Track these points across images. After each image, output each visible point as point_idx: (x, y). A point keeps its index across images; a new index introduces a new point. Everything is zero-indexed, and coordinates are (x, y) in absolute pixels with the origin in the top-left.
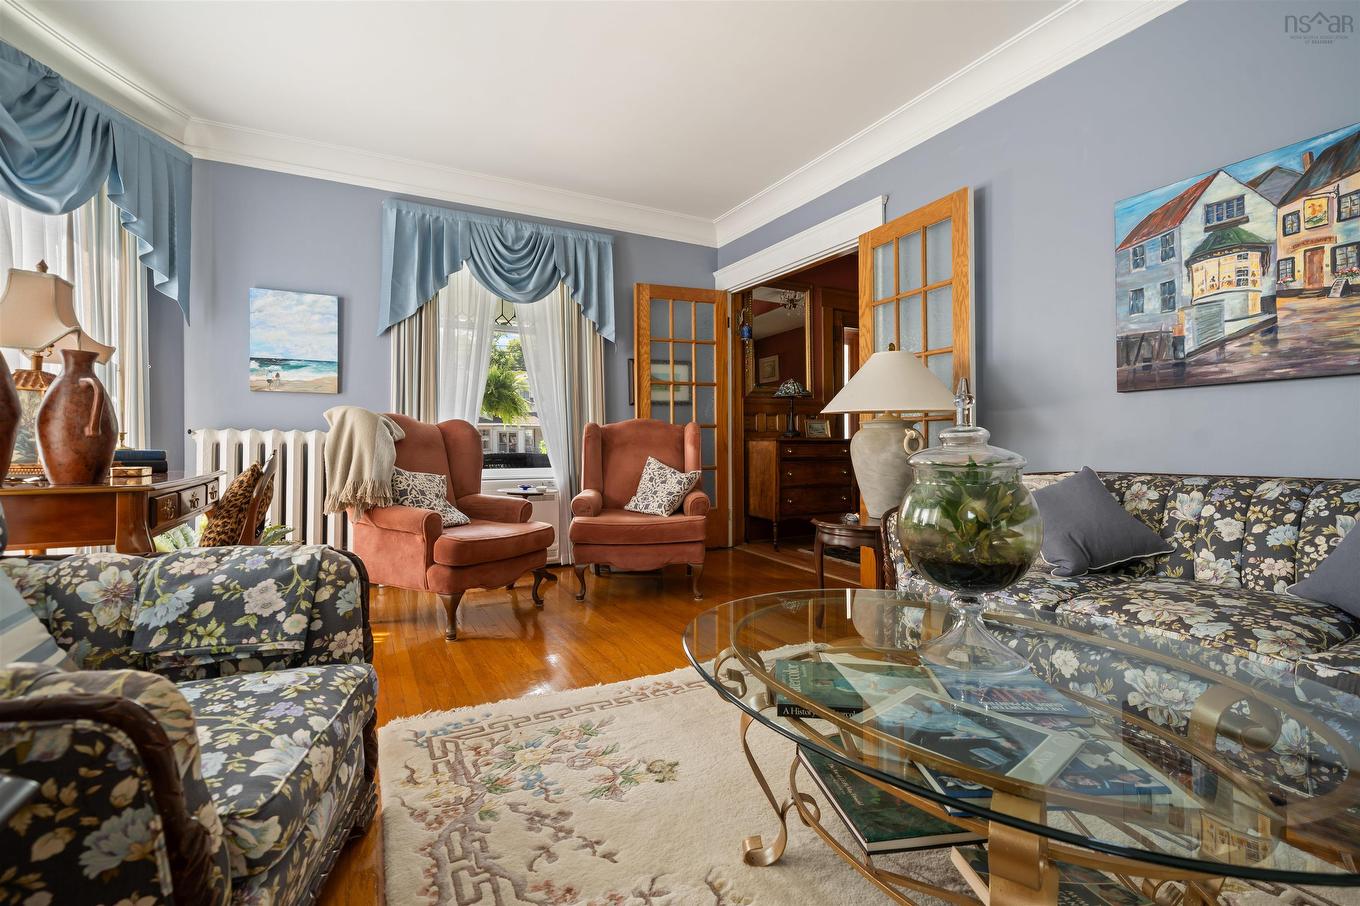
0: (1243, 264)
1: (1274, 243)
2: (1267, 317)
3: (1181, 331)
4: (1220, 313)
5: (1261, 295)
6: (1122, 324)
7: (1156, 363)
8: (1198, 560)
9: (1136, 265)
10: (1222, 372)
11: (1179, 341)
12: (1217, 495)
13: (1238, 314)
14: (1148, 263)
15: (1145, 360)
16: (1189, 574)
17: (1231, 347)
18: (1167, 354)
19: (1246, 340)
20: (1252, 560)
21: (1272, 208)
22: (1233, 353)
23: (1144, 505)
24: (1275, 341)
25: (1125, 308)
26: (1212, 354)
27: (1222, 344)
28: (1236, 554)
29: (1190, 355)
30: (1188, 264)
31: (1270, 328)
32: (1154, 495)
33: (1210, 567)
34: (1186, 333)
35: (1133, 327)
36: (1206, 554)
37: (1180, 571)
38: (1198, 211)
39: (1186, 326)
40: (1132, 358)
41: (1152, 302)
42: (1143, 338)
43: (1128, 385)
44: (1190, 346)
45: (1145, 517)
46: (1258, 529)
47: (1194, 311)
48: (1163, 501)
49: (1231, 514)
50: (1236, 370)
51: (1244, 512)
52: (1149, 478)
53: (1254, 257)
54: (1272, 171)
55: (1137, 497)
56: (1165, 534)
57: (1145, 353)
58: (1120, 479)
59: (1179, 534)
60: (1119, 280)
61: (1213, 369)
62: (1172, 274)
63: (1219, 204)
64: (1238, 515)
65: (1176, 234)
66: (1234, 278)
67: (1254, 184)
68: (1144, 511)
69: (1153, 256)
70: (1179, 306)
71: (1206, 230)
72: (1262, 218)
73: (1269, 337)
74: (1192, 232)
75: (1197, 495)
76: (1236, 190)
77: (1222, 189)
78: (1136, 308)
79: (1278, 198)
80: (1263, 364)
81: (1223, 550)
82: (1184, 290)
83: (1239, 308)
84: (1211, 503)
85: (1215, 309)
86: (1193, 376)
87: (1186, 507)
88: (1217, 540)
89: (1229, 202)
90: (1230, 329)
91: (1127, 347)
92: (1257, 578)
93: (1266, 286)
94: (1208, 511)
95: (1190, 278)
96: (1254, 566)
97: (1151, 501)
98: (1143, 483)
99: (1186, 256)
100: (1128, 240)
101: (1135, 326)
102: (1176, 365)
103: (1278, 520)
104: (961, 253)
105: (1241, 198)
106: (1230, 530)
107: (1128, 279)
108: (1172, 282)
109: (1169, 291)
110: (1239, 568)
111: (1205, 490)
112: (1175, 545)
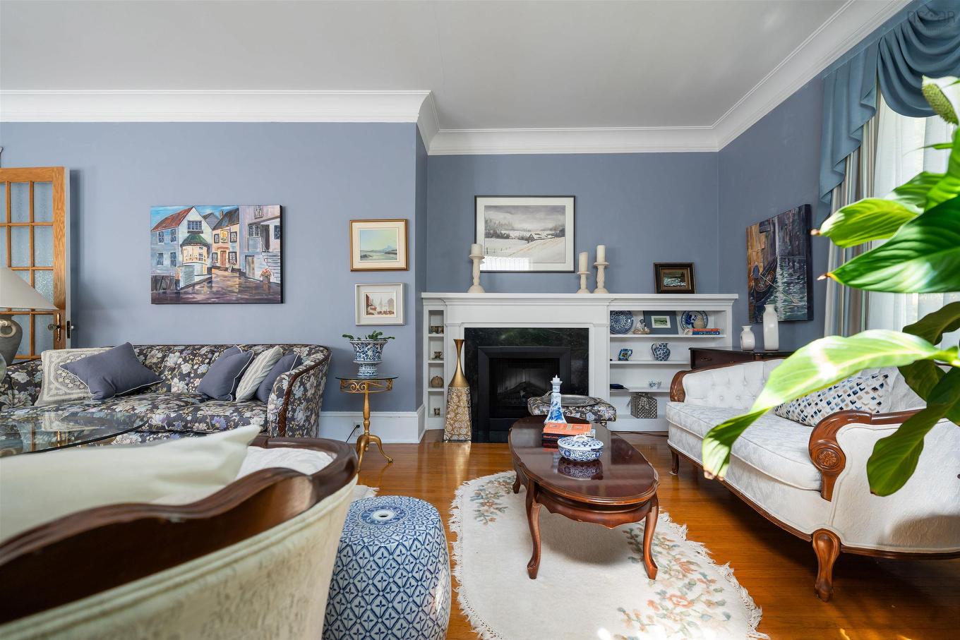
0: (201, 251)
1: (211, 245)
2: (209, 276)
3: (178, 277)
4: (193, 272)
5: (207, 266)
6: (154, 269)
7: (168, 291)
8: (173, 383)
9: (160, 241)
10: (194, 298)
11: (177, 282)
12: (185, 354)
13: (199, 273)
14: (165, 242)
15: (164, 289)
16: (169, 390)
17: (197, 287)
18: (173, 287)
19: (202, 285)
20: (192, 380)
21: (211, 230)
22: (197, 290)
23: (155, 360)
24: (211, 287)
25: (155, 262)
26: (190, 290)
27: (194, 285)
28: (187, 378)
29: (182, 289)
30: (181, 246)
31: (210, 281)
32: (160, 355)
33: (177, 386)
34: (180, 278)
35: (158, 271)
36: (176, 380)
37: (165, 389)
38: (185, 223)
39: (180, 275)
40: (158, 288)
41: (167, 261)
42: (163, 278)
43: (156, 300)
44: (182, 285)
45: (154, 366)
46: (195, 367)
47: (183, 268)
48: (164, 357)
49: (188, 362)
50: (199, 298)
51: (193, 360)
52: (161, 347)
53: (205, 249)
54: (211, 214)
55: (153, 356)
56: (161, 373)
57: (164, 285)
58: (148, 348)
59: (166, 373)
60: (153, 246)
61: (190, 296)
62: (175, 249)
63: (193, 222)
64: (190, 362)
65: (177, 231)
66: (198, 257)
67: (205, 217)
68: (154, 363)
69: (167, 238)
70: (178, 265)
71: (188, 232)
72: (207, 234)
73: (210, 285)
74: (183, 232)
75: (178, 354)
76: (199, 218)
77: (194, 216)
78: (160, 263)
79: (213, 226)
80: (207, 296)
81: (183, 377)
82: (180, 258)
83: (200, 271)
84: (181, 357)
85: (191, 269)
86: (184, 299)
87: (172, 360)
88: (181, 374)
89: (196, 222)
90: (197, 279)
91: (156, 281)
92: (193, 387)
93: (208, 263)
94: (180, 360)
95: (182, 253)
96: (193, 383)
97: (158, 358)
98: (157, 350)
99: (181, 243)
100: (156, 228)
101: (159, 272)
102: (176, 293)
103: (203, 362)
104: (60, 207)
105: (200, 222)
106: (186, 368)
107: (157, 247)
108: (175, 253)
109: (173, 256)
110: (187, 385)
111: (181, 352)
112: (164, 378)
